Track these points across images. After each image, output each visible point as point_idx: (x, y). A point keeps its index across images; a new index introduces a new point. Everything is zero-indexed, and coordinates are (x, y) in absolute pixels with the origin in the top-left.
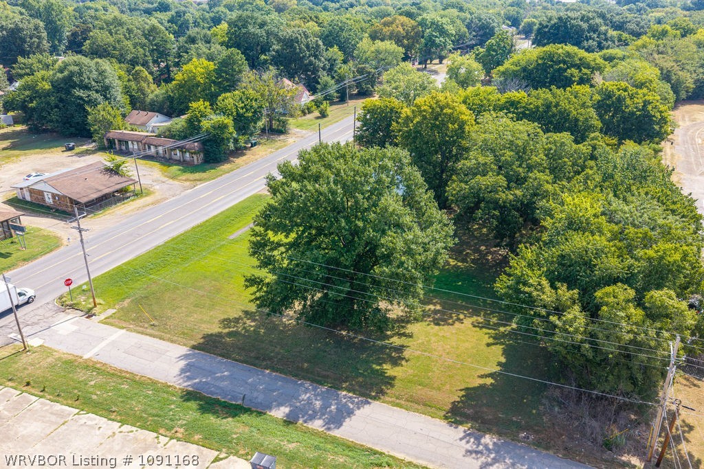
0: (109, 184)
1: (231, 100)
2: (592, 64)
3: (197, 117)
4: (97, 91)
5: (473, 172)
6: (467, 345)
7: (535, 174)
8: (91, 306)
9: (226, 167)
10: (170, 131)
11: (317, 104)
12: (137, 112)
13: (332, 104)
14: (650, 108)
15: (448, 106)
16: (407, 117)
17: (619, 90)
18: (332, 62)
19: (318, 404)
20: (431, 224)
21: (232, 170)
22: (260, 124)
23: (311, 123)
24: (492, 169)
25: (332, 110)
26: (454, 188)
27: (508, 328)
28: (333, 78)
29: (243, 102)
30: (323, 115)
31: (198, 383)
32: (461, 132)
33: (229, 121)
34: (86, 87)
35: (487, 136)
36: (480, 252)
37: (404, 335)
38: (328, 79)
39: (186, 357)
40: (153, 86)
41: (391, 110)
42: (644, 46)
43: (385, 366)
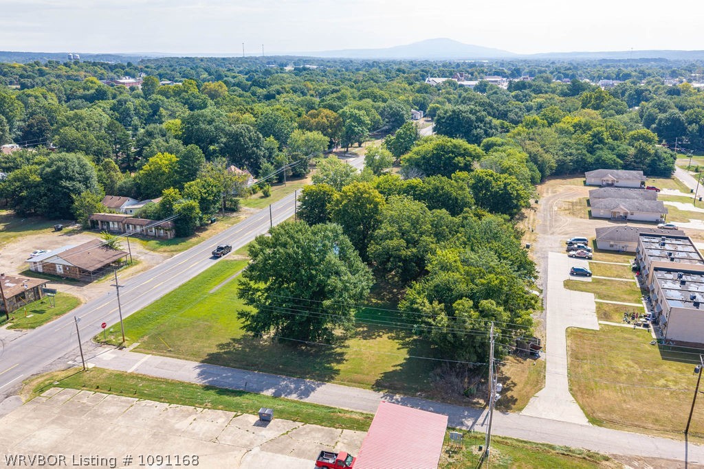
0: (106, 257)
1: (196, 188)
2: (473, 153)
3: (170, 201)
4: (80, 182)
5: (384, 238)
6: (386, 350)
7: (424, 238)
8: (120, 342)
9: (194, 240)
10: (145, 212)
11: (261, 186)
12: (111, 197)
13: (273, 185)
14: (509, 188)
15: (365, 192)
16: (337, 200)
17: (487, 175)
18: (270, 150)
19: (292, 386)
20: (358, 271)
21: (200, 242)
22: (218, 205)
23: (256, 202)
24: (396, 236)
25: (273, 190)
26: (372, 248)
27: (412, 339)
28: (272, 164)
29: (205, 189)
30: (266, 195)
31: (212, 381)
32: (376, 210)
33: (195, 204)
34: (71, 179)
35: (393, 213)
36: (392, 293)
37: (344, 346)
38: (268, 165)
39: (199, 367)
40: (119, 174)
41: (324, 193)
42: (519, 134)
43: (332, 364)
